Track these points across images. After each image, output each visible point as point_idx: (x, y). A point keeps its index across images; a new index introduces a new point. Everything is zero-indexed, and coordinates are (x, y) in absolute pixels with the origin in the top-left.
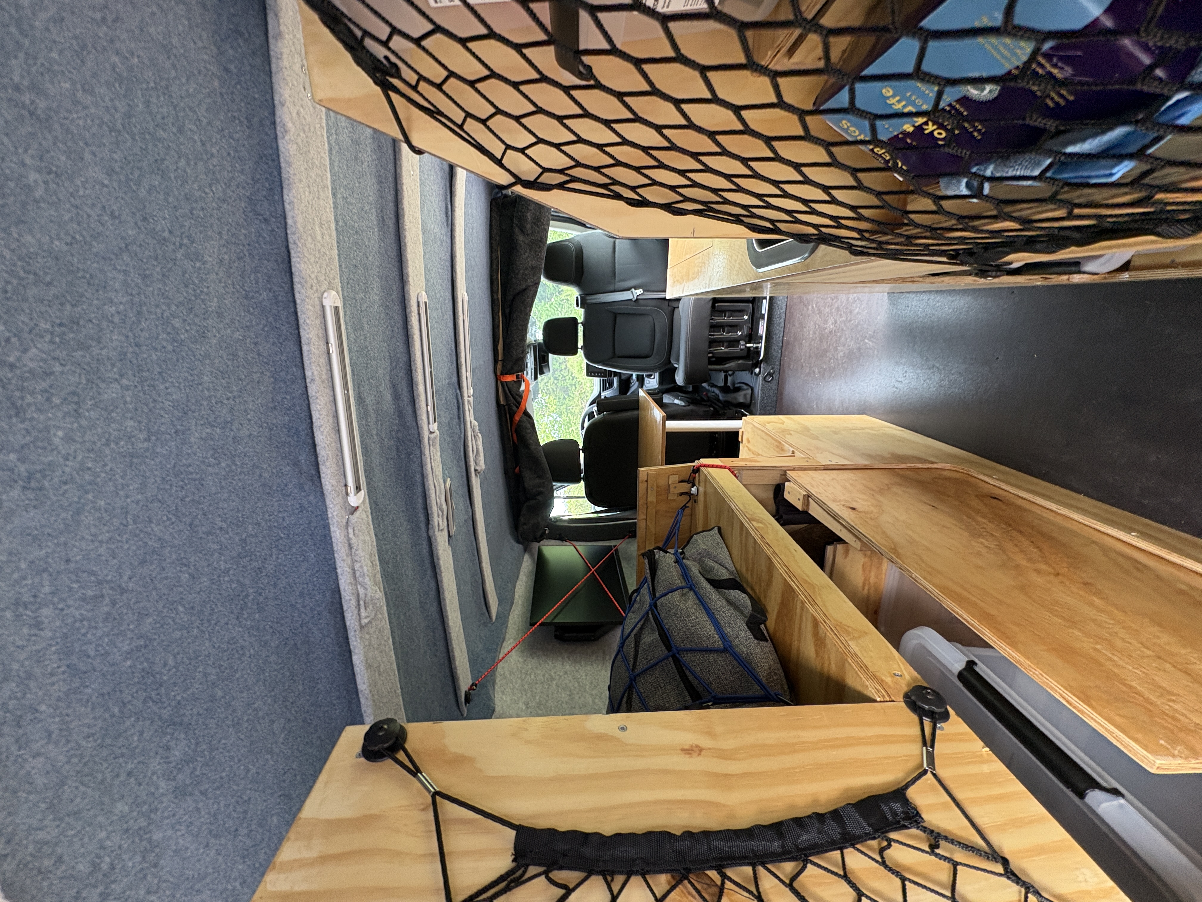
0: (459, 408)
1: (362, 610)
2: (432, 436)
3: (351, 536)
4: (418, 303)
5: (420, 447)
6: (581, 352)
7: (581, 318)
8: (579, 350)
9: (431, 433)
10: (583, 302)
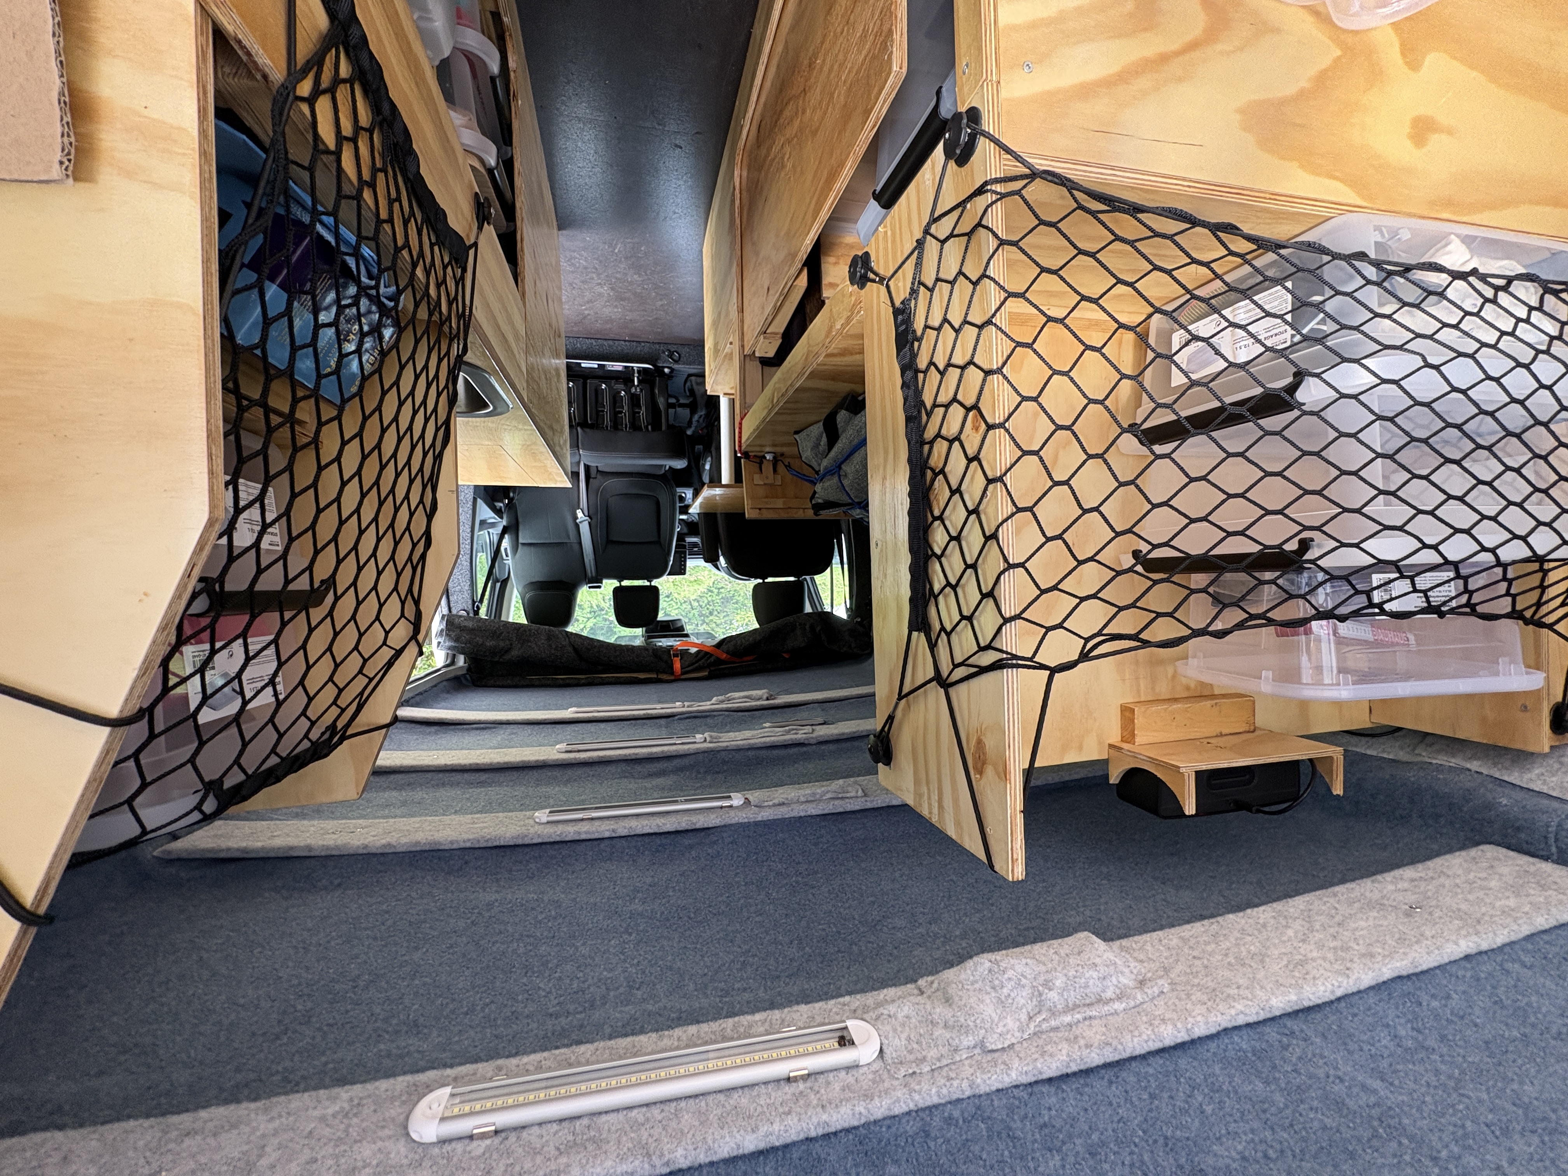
0: (695, 717)
1: (848, 795)
2: (708, 739)
3: (771, 803)
4: (567, 752)
5: (718, 751)
6: (655, 583)
7: (615, 583)
8: (653, 583)
9: (705, 741)
10: (595, 581)
